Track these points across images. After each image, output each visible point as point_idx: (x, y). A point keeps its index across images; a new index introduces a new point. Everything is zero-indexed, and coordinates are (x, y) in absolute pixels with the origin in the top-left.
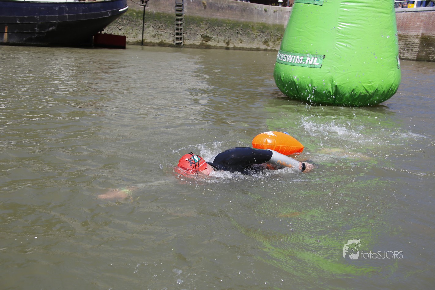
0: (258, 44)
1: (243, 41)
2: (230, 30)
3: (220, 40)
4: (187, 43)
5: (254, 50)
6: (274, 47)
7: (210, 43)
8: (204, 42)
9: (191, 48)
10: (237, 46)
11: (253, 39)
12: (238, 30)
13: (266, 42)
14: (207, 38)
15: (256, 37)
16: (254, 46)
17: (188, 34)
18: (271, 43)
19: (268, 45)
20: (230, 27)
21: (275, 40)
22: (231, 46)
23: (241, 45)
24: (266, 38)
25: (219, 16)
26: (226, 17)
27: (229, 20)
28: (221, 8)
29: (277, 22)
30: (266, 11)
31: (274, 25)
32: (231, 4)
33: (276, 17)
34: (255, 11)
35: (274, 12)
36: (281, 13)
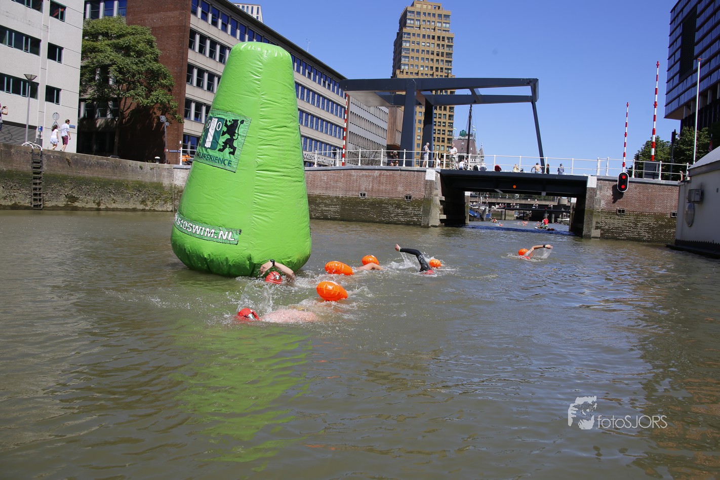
0: (134, 204)
1: (117, 201)
2: (100, 190)
3: (89, 201)
4: (48, 204)
5: (130, 211)
6: (152, 207)
7: (76, 204)
8: (69, 203)
9: (53, 210)
10: (109, 206)
11: (129, 199)
12: (110, 189)
13: (143, 202)
14: (73, 199)
15: (132, 196)
16: (131, 206)
17: (49, 195)
18: (149, 203)
19: (146, 205)
20: (100, 185)
21: (153, 199)
22: (102, 206)
23: (114, 206)
24: (143, 197)
25: (87, 174)
26: (95, 175)
27: (99, 178)
28: (88, 165)
29: (155, 180)
30: (141, 168)
31: (152, 183)
32: (101, 161)
33: (153, 175)
34: (129, 168)
35: (151, 169)
36: (158, 170)
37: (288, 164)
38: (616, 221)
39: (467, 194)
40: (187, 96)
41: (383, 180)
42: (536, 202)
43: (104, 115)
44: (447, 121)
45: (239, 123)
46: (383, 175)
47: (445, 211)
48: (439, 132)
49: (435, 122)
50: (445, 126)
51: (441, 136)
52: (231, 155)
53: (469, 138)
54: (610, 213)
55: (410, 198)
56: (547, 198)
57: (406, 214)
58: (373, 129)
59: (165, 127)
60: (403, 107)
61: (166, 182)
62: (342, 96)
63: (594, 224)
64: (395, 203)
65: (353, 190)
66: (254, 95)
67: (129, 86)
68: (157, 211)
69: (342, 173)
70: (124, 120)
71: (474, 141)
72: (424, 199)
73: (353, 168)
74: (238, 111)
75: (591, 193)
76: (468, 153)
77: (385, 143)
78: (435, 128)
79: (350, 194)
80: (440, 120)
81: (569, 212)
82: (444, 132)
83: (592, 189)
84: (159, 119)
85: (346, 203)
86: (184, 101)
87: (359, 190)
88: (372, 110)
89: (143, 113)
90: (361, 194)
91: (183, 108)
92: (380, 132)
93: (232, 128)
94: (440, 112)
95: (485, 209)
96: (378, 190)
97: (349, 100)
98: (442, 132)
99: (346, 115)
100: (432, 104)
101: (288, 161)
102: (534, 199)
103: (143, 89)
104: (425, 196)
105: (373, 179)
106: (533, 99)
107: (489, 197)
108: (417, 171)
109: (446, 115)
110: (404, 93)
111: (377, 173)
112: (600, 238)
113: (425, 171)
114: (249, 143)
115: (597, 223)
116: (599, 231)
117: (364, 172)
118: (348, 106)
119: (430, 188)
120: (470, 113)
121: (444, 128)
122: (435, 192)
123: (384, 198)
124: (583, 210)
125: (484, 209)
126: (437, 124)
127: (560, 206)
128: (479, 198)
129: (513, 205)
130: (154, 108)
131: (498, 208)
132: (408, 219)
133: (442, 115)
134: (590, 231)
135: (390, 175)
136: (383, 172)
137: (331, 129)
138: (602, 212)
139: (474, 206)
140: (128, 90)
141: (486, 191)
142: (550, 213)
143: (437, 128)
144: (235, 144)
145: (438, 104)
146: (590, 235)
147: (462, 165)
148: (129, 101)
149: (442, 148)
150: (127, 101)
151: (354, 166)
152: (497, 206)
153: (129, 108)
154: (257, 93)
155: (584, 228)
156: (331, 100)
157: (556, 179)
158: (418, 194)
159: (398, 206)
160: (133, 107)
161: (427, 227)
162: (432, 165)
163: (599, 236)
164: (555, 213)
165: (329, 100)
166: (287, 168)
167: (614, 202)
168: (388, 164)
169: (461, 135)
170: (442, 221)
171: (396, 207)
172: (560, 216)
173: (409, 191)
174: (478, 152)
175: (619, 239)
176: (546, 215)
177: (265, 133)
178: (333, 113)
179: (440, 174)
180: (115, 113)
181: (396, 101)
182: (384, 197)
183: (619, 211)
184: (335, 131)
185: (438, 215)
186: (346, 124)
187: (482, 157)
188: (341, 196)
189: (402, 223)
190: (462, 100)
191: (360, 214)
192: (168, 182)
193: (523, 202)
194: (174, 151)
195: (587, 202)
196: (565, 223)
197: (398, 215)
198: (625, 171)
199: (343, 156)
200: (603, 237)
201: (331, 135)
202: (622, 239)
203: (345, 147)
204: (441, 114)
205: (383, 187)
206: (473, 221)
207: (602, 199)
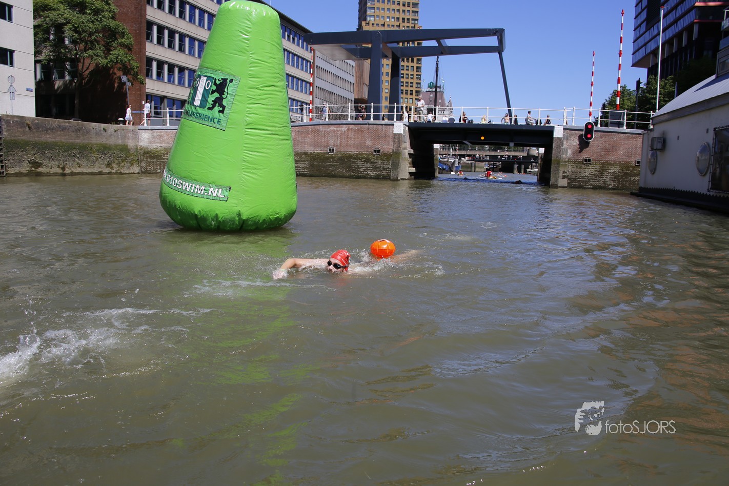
0: (100, 167)
1: (82, 165)
2: (64, 154)
3: (53, 166)
4: (11, 171)
5: (96, 175)
6: (119, 170)
7: (40, 170)
8: (33, 169)
9: (17, 177)
10: (75, 171)
11: (94, 162)
12: (74, 153)
13: (109, 165)
14: (37, 165)
15: (97, 160)
16: (96, 170)
17: (12, 161)
18: (115, 166)
19: (112, 168)
20: (64, 150)
21: (119, 162)
22: (67, 171)
23: (79, 170)
24: (108, 160)
25: (49, 138)
26: (58, 139)
27: (62, 143)
28: (50, 129)
29: (120, 142)
30: (105, 130)
31: (116, 146)
32: (63, 124)
33: (118, 137)
34: (93, 131)
35: (115, 131)
36: (123, 132)
37: (277, 123)
38: (582, 170)
39: (436, 146)
40: (147, 54)
41: (351, 134)
42: (506, 154)
43: (62, 76)
44: (415, 73)
45: (228, 82)
46: (351, 130)
47: (414, 164)
48: (407, 84)
49: (403, 74)
50: (413, 78)
51: (409, 89)
52: (220, 113)
53: (436, 90)
54: (576, 163)
55: (379, 152)
56: (516, 149)
57: (375, 168)
58: (340, 83)
59: (127, 88)
60: (369, 60)
61: (131, 144)
62: (307, 49)
63: (561, 174)
64: (364, 158)
65: (321, 146)
66: (243, 54)
67: (86, 46)
68: (123, 174)
69: (310, 129)
70: (84, 81)
71: (442, 93)
72: (393, 152)
73: (321, 123)
74: (226, 70)
75: (558, 142)
76: (435, 105)
77: (352, 97)
78: (402, 80)
79: (318, 150)
80: (407, 72)
81: (538, 163)
82: (412, 85)
83: (559, 139)
84: (120, 79)
85: (314, 159)
86: (145, 59)
87: (327, 146)
88: (338, 63)
89: (102, 73)
90: (330, 149)
91: (145, 67)
92: (347, 86)
93: (221, 87)
94: (408, 64)
95: (455, 161)
96: (347, 145)
97: (314, 54)
98: (410, 85)
99: (312, 69)
100: (399, 56)
101: (276, 120)
102: (504, 150)
103: (100, 48)
104: (393, 150)
105: (341, 134)
106: (499, 50)
107: (458, 149)
108: (385, 125)
109: (413, 67)
110: (370, 46)
111: (344, 128)
112: (566, 187)
113: (393, 125)
114: (238, 101)
115: (564, 172)
116: (566, 180)
117: (332, 127)
118: (314, 60)
119: (399, 141)
120: (437, 64)
121: (412, 81)
122: (403, 145)
123: (352, 153)
124: (551, 160)
125: (453, 161)
126: (405, 76)
127: (529, 157)
128: (449, 149)
129: (482, 157)
130: (114, 68)
131: (467, 160)
132: (378, 173)
133: (410, 67)
134: (557, 181)
135: (358, 130)
136: (351, 126)
137: (297, 85)
138: (568, 161)
139: (442, 159)
140: (85, 50)
141: (456, 143)
142: (520, 164)
143: (404, 80)
144: (224, 103)
145: (405, 56)
146: (557, 185)
147: (430, 117)
148: (87, 62)
149: (411, 101)
150: (85, 61)
151: (321, 122)
152: (466, 158)
153: (88, 68)
154: (246, 52)
155: (551, 178)
156: (296, 55)
157: (523, 130)
158: (386, 147)
159: (367, 160)
160: (91, 68)
161: (397, 180)
162: (400, 118)
163: (566, 185)
164: (524, 164)
165: (294, 55)
166: (275, 127)
167: (580, 152)
168: (357, 118)
169: (429, 87)
170: (411, 174)
171: (364, 161)
172: (530, 167)
173: (378, 144)
174: (447, 104)
175: (586, 188)
176: (516, 166)
177: (254, 92)
178: (298, 68)
179: (408, 126)
180: (73, 74)
181: (362, 54)
182: (353, 151)
183: (586, 160)
184: (302, 86)
185: (407, 168)
186: (312, 78)
187: (451, 109)
188: (309, 152)
189: (371, 178)
190: (430, 52)
191: (329, 170)
192: (134, 144)
193: (493, 153)
194: (138, 112)
195: (553, 152)
196: (534, 174)
197: (367, 169)
198: (591, 120)
199: (310, 111)
200: (570, 186)
201: (298, 90)
202: (588, 188)
203: (312, 103)
204: (408, 66)
205: (351, 142)
206: (442, 173)
207: (568, 149)
